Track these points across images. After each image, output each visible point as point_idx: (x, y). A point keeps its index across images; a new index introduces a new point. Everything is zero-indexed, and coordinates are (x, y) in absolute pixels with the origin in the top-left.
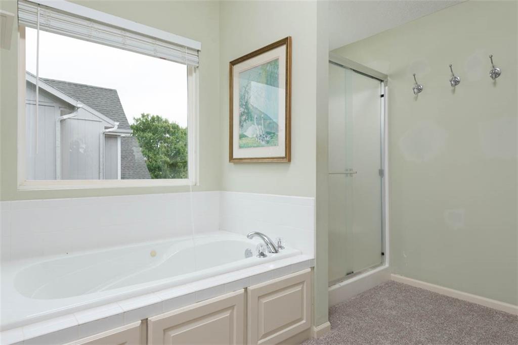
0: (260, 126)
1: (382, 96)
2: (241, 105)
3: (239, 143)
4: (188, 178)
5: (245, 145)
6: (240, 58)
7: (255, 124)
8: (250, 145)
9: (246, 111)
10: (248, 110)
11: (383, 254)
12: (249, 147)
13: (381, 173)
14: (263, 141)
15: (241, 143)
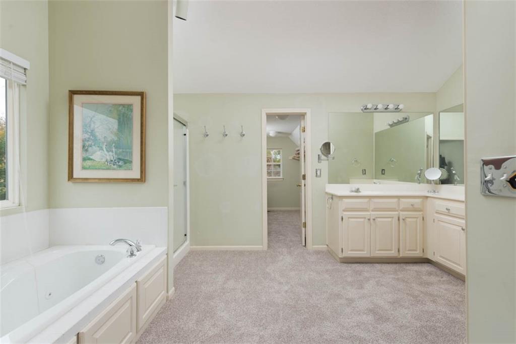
0: (111, 153)
1: (185, 135)
2: (85, 132)
3: (83, 165)
4: (8, 199)
5: (91, 167)
6: (85, 91)
7: (105, 149)
8: (97, 167)
9: (91, 137)
10: (95, 138)
11: (186, 235)
12: (96, 169)
13: (185, 183)
14: (114, 165)
15: (85, 164)
